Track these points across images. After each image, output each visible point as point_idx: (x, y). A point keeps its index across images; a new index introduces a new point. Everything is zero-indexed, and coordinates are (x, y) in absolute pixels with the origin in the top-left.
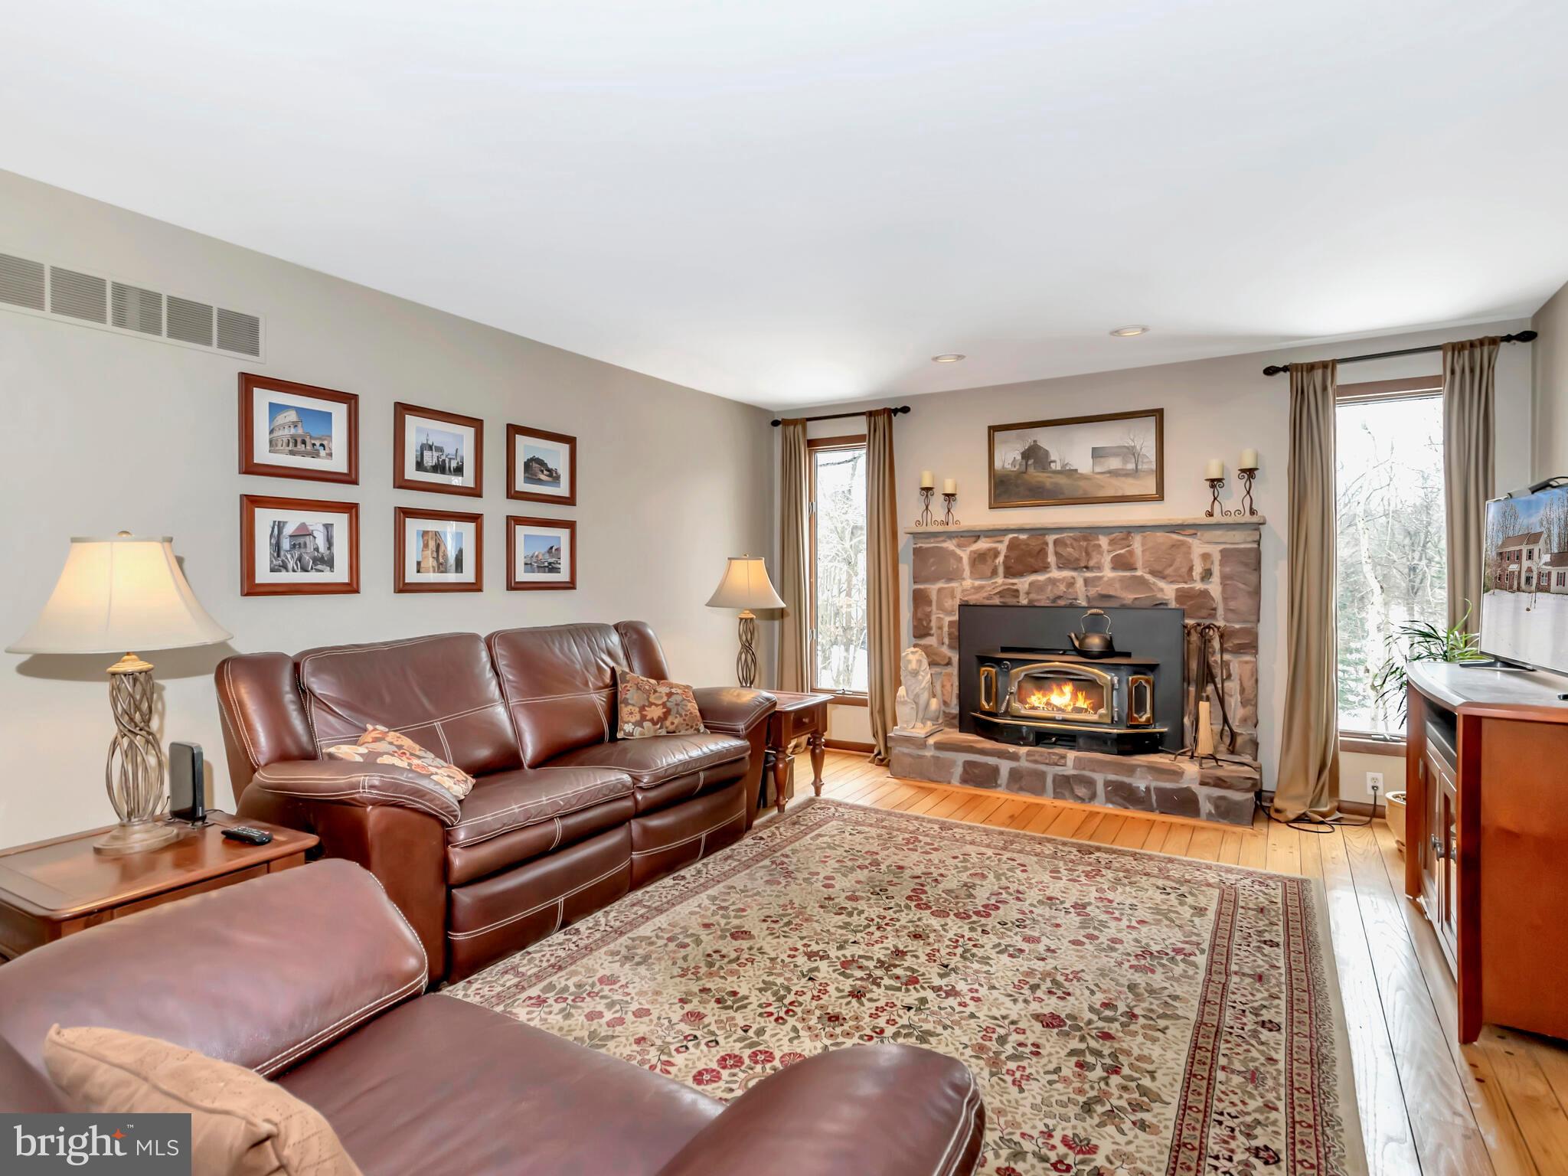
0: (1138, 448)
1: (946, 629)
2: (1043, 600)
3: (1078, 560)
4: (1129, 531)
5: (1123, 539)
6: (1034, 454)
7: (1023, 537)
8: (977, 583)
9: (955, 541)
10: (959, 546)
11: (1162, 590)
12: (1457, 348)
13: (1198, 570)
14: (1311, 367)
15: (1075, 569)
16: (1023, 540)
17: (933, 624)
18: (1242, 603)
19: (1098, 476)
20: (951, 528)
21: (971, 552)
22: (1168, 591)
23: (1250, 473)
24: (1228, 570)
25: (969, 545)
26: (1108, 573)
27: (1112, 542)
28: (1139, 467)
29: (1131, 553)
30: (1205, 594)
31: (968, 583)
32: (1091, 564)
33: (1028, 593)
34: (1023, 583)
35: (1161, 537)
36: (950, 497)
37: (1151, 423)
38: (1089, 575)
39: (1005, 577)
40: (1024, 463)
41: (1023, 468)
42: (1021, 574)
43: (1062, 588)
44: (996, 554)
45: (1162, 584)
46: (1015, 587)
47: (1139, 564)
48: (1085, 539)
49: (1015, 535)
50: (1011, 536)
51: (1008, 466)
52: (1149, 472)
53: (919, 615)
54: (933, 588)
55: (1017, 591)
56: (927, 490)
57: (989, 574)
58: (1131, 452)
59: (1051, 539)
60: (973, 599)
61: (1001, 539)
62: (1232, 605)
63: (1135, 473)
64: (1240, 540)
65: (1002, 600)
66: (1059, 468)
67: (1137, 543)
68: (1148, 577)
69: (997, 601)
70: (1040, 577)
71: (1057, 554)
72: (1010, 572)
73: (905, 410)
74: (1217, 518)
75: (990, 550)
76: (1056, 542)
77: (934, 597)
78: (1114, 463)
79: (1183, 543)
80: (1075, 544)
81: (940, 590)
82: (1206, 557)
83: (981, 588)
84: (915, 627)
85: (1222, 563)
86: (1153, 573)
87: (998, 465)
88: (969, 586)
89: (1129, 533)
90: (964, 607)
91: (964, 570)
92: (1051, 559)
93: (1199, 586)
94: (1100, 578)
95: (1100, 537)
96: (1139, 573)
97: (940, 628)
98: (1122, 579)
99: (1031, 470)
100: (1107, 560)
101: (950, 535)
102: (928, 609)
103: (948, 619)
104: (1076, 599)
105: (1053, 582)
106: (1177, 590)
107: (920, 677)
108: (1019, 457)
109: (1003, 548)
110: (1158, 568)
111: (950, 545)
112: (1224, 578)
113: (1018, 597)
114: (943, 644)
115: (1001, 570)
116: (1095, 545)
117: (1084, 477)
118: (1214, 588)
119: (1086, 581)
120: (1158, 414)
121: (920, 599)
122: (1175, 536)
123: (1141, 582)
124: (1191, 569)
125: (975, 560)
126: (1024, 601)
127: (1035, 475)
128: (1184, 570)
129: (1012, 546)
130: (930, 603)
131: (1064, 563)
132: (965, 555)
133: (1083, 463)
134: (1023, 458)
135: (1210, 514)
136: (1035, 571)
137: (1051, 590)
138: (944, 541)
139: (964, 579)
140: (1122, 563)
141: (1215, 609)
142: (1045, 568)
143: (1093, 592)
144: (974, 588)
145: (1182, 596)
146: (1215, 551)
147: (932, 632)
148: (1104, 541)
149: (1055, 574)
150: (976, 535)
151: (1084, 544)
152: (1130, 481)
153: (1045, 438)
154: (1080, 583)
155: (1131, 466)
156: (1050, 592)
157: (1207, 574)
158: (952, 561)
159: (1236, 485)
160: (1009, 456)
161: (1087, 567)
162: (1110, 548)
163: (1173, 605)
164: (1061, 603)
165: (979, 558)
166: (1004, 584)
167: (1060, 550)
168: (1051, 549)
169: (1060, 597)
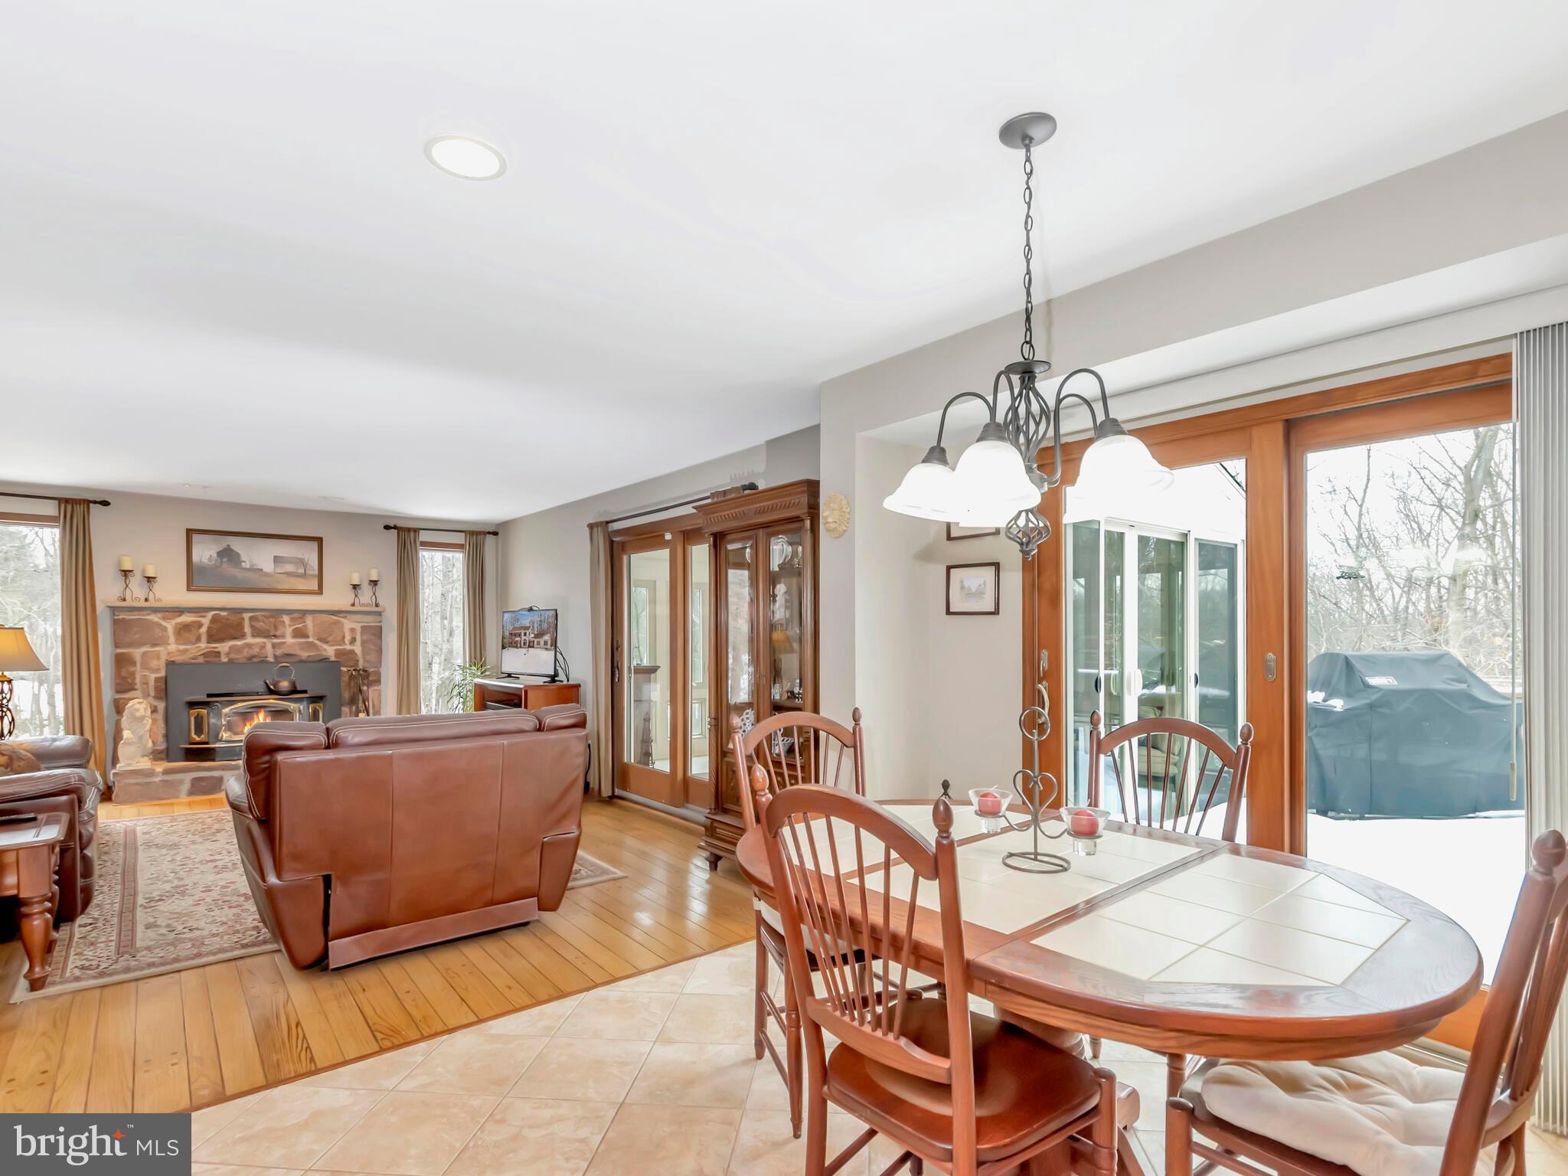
0: (306, 560)
1: (152, 683)
2: (240, 657)
3: (268, 631)
4: (304, 613)
5: (300, 618)
6: (227, 554)
7: (224, 614)
8: (182, 647)
9: (159, 615)
10: (164, 618)
11: (325, 650)
12: (472, 533)
13: (348, 638)
14: (409, 530)
15: (265, 637)
16: (224, 616)
17: (138, 680)
18: (372, 657)
19: (279, 575)
20: (152, 603)
21: (176, 624)
22: (330, 651)
23: (374, 583)
24: (365, 638)
25: (173, 618)
26: (289, 640)
27: (292, 619)
28: (307, 572)
29: (305, 626)
30: (352, 652)
31: (173, 647)
32: (278, 633)
33: (228, 654)
34: (223, 647)
35: (324, 616)
36: (150, 579)
37: (315, 545)
38: (276, 641)
39: (208, 643)
40: (219, 560)
41: (218, 564)
42: (221, 640)
43: (256, 650)
44: (200, 625)
45: (325, 646)
46: (217, 650)
47: (311, 634)
48: (272, 617)
49: (217, 612)
50: (214, 613)
51: (205, 560)
52: (314, 576)
53: (123, 674)
54: (137, 653)
55: (219, 653)
56: (126, 573)
57: (194, 640)
58: (302, 562)
59: (246, 616)
60: (179, 659)
61: (204, 614)
62: (368, 658)
63: (304, 576)
64: (370, 621)
65: (206, 659)
66: (248, 567)
67: (309, 621)
68: (317, 642)
69: (201, 660)
70: (239, 643)
71: (252, 627)
72: (212, 638)
73: (105, 503)
74: (357, 608)
75: (196, 622)
76: (251, 618)
77: (138, 659)
78: (290, 568)
79: (338, 622)
80: (265, 620)
81: (144, 654)
82: (353, 630)
83: (186, 651)
84: (117, 684)
85: (362, 635)
86: (320, 639)
87: (195, 558)
88: (173, 648)
89: (305, 614)
90: (170, 664)
91: (169, 637)
92: (247, 630)
93: (348, 647)
94: (285, 643)
95: (284, 616)
96: (311, 640)
97: (146, 683)
98: (301, 644)
99: (225, 566)
100: (289, 631)
101: (155, 610)
102: (132, 669)
103: (153, 676)
104: (266, 657)
105: (249, 646)
106: (336, 650)
107: (145, 721)
108: (215, 555)
109: (206, 621)
110: (324, 636)
111: (154, 618)
112: (363, 643)
113: (220, 657)
114: (149, 695)
115: (204, 638)
116: (281, 621)
117: (267, 575)
118: (357, 648)
119: (274, 646)
120: (319, 541)
121: (122, 662)
122: (333, 617)
123: (312, 644)
124: (344, 637)
125: (180, 630)
126: (224, 659)
127: (228, 570)
128: (339, 638)
129: (214, 620)
130: (134, 663)
131: (257, 633)
132: (170, 626)
133: (268, 566)
134: (218, 556)
135: (353, 605)
136: (235, 638)
137: (248, 652)
138: (149, 614)
139: (169, 644)
140: (299, 633)
141: (358, 661)
142: (243, 636)
143: (279, 652)
144: (178, 651)
145: (338, 653)
146: (358, 627)
147: (136, 687)
148: (286, 619)
149: (250, 640)
150: (180, 611)
151: (273, 620)
152: (300, 580)
153: (237, 545)
154: (269, 646)
155: (301, 571)
156: (246, 653)
157: (353, 640)
158: (157, 630)
159: (366, 591)
160: (205, 552)
161: (275, 636)
162: (291, 624)
163: (333, 659)
164: (255, 660)
165: (183, 630)
166: (206, 648)
167: (254, 624)
168: (247, 623)
169: (254, 656)
